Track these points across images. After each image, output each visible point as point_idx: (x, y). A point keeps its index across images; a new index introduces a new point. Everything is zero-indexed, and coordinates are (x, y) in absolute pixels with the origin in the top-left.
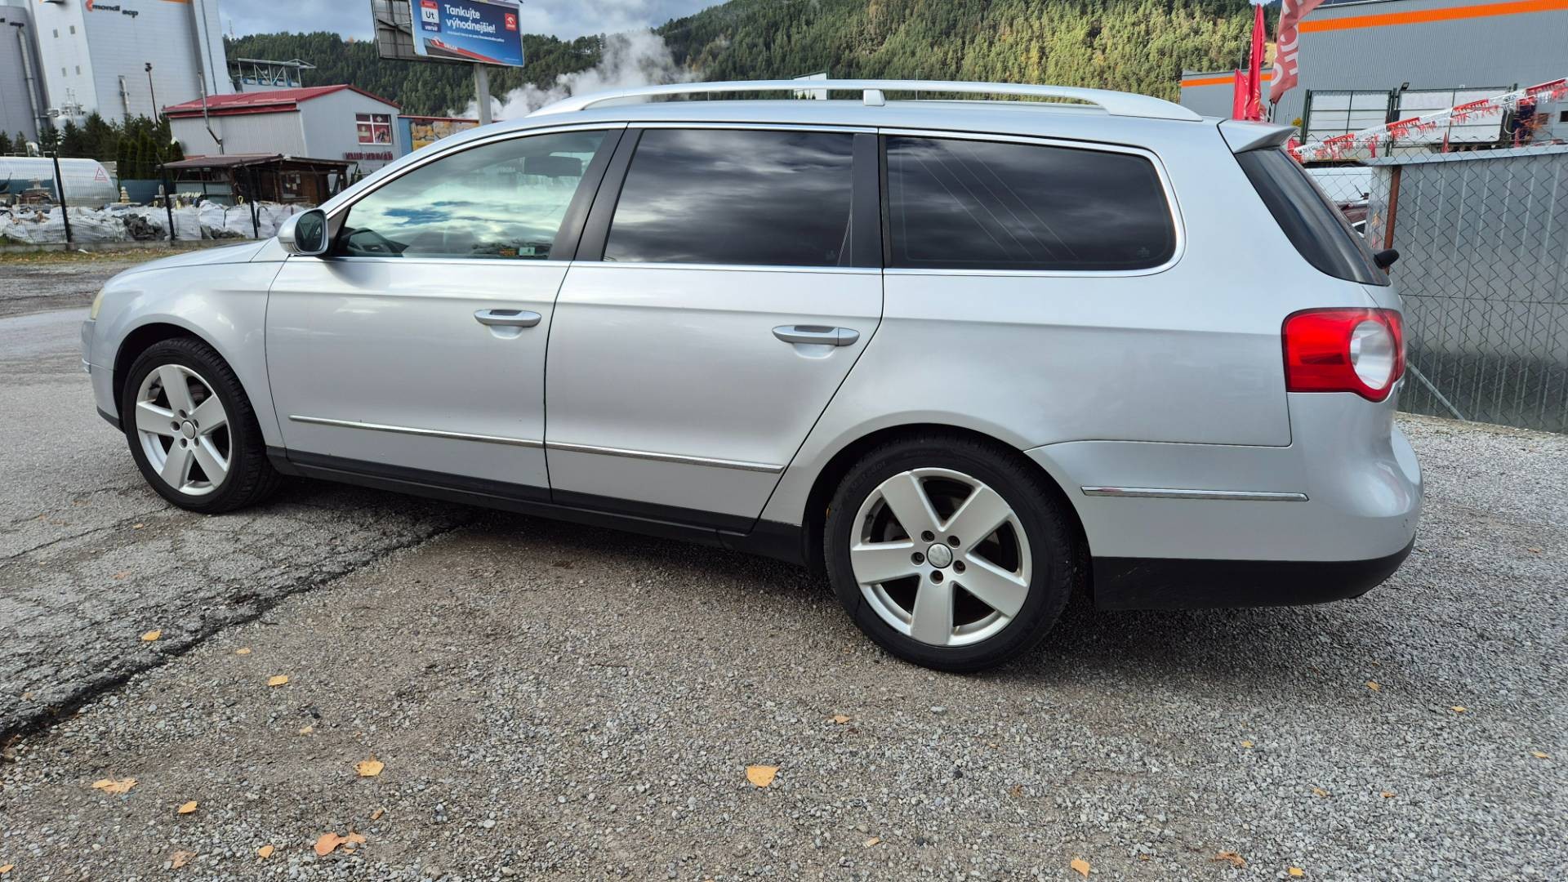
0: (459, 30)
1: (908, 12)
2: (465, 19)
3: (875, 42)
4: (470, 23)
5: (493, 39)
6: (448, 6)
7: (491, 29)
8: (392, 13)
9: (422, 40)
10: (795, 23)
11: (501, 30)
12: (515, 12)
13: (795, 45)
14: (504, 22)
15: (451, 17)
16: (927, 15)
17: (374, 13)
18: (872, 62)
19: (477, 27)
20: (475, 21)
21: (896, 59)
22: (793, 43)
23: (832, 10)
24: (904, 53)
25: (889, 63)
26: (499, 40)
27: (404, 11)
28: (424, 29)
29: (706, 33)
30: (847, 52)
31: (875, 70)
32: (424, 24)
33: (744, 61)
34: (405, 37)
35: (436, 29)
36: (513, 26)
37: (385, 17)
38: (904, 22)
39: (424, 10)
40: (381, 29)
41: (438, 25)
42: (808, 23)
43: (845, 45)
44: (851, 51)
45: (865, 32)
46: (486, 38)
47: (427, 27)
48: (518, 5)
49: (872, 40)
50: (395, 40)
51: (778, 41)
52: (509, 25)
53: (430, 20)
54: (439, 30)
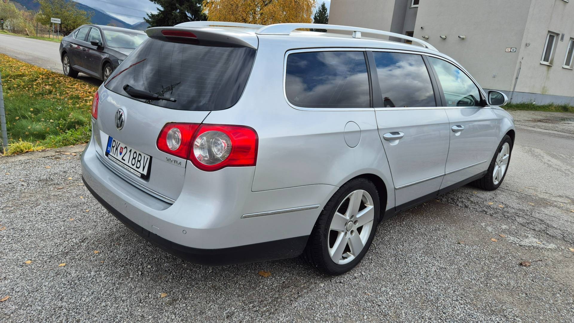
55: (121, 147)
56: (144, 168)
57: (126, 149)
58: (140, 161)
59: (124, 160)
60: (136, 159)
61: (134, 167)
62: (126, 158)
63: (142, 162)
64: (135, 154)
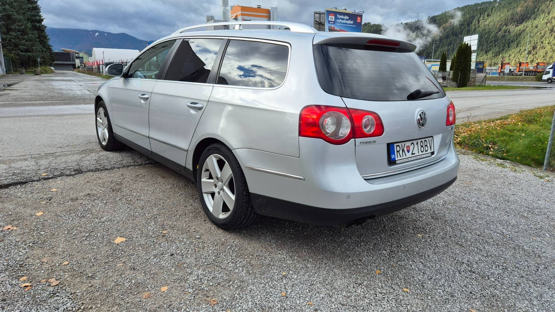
0: (341, 23)
1: (536, 10)
2: (343, 19)
3: (519, 22)
4: (344, 21)
5: (352, 26)
6: (338, 15)
7: (352, 22)
8: (320, 18)
9: (328, 27)
10: (482, 16)
11: (355, 23)
12: (361, 16)
13: (481, 24)
14: (357, 19)
15: (338, 19)
16: (545, 11)
17: (314, 18)
18: (516, 30)
19: (347, 22)
20: (347, 20)
21: (528, 29)
22: (480, 24)
23: (500, 10)
24: (532, 27)
25: (524, 30)
26: (354, 26)
27: (324, 18)
28: (329, 23)
29: (443, 21)
30: (505, 26)
31: (517, 34)
32: (329, 21)
33: (457, 31)
34: (323, 26)
35: (333, 23)
36: (360, 21)
37: (318, 20)
38: (534, 14)
39: (330, 17)
40: (316, 24)
41: (334, 22)
42: (488, 15)
43: (504, 24)
44: (506, 26)
45: (514, 18)
46: (349, 25)
47: (330, 23)
48: (362, 14)
49: (517, 22)
50: (320, 27)
51: (473, 23)
52: (358, 21)
53: (332, 20)
54: (334, 23)
55: (407, 147)
56: (431, 147)
57: (412, 145)
58: (426, 146)
59: (414, 154)
60: (424, 146)
61: (424, 152)
62: (416, 151)
63: (428, 145)
64: (422, 143)
